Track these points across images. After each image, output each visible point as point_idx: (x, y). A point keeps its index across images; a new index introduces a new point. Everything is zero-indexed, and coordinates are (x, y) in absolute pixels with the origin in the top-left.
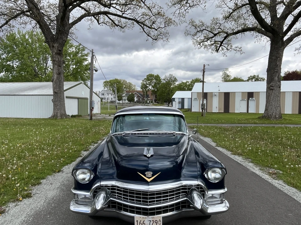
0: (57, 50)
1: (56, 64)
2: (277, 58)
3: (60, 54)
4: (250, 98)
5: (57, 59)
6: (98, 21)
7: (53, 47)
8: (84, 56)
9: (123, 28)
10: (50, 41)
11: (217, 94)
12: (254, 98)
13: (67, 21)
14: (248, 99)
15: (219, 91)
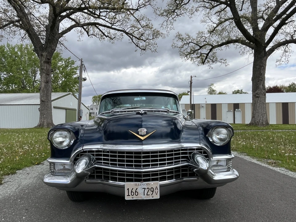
0: (45, 59)
1: (44, 73)
2: (261, 67)
3: (49, 62)
4: (236, 110)
5: (46, 68)
6: (88, 33)
7: (42, 55)
8: (73, 69)
9: (112, 39)
10: (39, 50)
11: (205, 106)
12: (240, 109)
13: (56, 30)
14: (234, 110)
15: (206, 103)
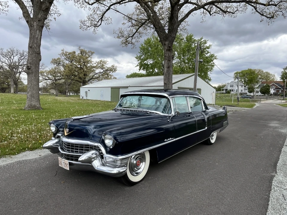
0: (167, 47)
1: (166, 59)
3: (170, 50)
5: (167, 55)
6: (210, 12)
7: (165, 44)
8: (205, 48)
9: (234, 13)
10: (163, 40)
13: (176, 19)
